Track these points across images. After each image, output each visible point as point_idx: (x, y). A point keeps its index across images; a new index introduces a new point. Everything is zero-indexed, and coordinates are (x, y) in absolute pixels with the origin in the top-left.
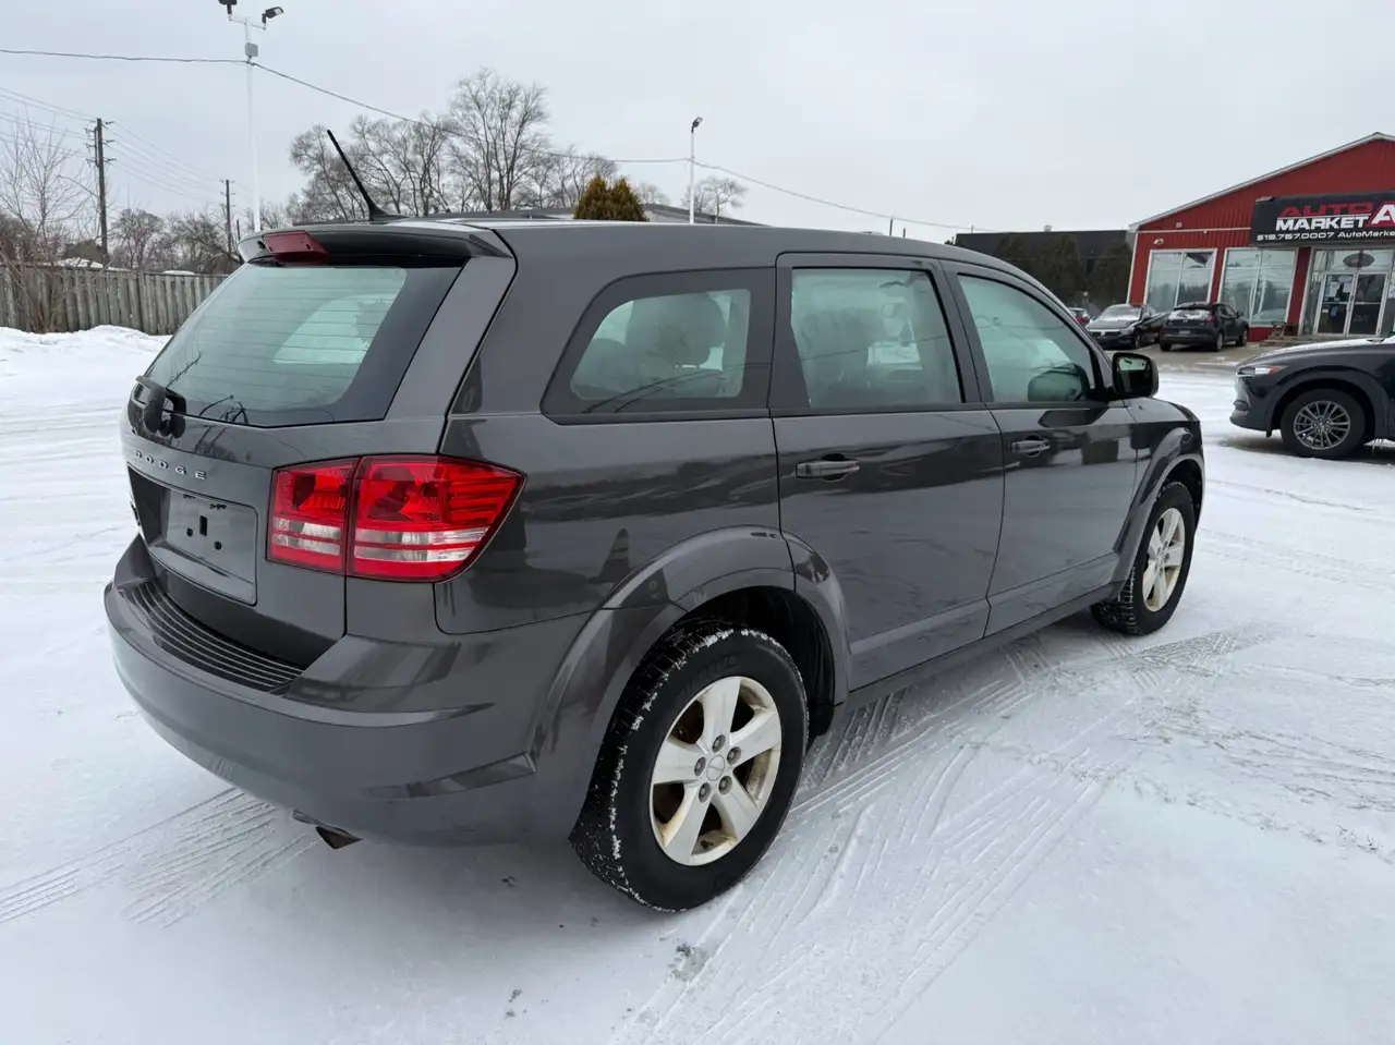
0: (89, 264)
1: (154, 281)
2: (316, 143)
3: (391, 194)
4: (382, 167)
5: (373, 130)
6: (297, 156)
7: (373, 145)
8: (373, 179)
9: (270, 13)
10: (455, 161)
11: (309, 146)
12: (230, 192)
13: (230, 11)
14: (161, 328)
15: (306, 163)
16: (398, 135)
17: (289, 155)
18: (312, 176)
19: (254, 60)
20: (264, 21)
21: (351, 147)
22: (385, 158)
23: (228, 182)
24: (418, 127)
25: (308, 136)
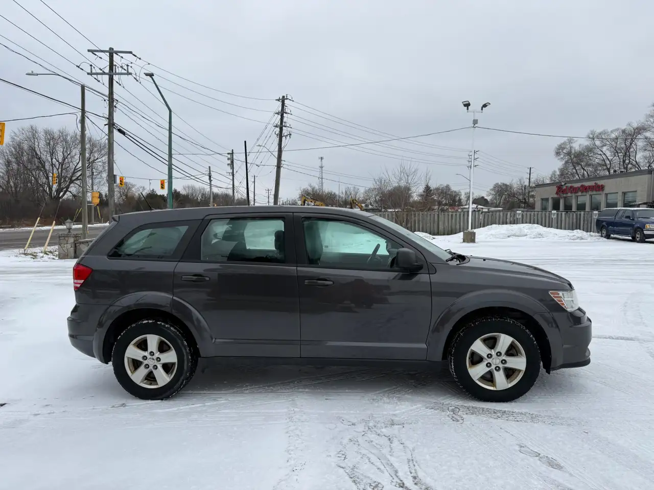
0: (477, 206)
1: (445, 214)
2: (568, 146)
3: (606, 165)
4: (602, 153)
5: (599, 136)
6: (558, 154)
7: (598, 143)
8: (596, 160)
9: (485, 106)
10: (648, 144)
11: (564, 148)
12: (531, 172)
13: (468, 109)
14: (446, 233)
15: (562, 156)
16: (613, 136)
17: (554, 153)
18: (564, 162)
19: (476, 125)
20: (482, 109)
21: (586, 146)
22: (604, 149)
23: (530, 168)
24: (624, 131)
25: (564, 143)
